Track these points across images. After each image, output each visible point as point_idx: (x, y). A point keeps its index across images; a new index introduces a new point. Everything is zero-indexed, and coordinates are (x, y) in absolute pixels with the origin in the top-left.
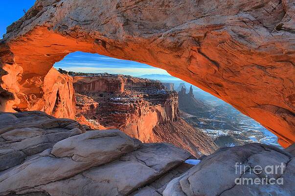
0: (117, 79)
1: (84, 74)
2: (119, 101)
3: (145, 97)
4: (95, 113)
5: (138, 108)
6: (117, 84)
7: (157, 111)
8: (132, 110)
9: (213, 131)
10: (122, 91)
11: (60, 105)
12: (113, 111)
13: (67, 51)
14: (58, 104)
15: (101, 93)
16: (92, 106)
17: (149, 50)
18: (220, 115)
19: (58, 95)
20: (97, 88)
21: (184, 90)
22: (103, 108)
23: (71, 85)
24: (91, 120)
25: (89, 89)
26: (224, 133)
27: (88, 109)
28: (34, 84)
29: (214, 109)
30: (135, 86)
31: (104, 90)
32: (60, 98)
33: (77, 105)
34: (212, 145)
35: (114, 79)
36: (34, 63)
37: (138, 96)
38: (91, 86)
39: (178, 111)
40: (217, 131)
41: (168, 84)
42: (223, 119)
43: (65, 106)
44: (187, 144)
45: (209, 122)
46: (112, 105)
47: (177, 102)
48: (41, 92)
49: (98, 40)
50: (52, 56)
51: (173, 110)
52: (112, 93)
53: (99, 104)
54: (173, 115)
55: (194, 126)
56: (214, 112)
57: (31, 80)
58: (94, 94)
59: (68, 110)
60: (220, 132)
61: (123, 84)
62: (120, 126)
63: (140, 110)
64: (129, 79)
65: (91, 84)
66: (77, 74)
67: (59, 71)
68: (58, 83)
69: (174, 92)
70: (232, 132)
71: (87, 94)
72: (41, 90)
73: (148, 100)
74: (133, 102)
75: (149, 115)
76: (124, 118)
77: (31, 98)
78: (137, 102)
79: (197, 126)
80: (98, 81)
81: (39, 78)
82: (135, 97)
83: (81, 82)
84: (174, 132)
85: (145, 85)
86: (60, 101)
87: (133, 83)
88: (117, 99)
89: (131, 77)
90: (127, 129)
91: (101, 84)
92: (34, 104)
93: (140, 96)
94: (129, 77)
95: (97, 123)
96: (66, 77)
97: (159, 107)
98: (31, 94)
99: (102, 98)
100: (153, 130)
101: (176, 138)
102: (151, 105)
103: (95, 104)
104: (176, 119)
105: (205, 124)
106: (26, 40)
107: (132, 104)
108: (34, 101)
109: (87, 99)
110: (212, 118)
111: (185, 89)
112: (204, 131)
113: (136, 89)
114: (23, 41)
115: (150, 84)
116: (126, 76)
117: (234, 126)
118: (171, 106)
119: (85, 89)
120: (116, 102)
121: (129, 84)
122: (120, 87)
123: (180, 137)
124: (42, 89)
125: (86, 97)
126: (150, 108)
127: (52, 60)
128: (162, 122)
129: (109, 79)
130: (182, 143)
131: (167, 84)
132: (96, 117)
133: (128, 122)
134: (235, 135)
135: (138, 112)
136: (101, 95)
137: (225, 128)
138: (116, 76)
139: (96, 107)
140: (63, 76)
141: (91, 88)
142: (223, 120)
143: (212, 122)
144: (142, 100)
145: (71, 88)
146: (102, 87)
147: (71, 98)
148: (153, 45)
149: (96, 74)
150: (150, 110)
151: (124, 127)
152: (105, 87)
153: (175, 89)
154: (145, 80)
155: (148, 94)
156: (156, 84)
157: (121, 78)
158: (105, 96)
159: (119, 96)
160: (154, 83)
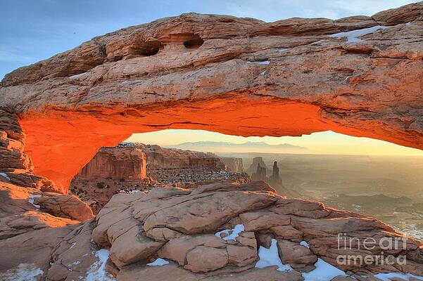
0: (133, 153)
6: (134, 163)
10: (143, 175)
15: (99, 181)
20: (91, 171)
21: (261, 170)
30: (169, 166)
31: (106, 174)
35: (127, 152)
37: (174, 186)
41: (231, 160)
52: (122, 180)
58: (85, 183)
61: (144, 163)
64: (155, 152)
69: (244, 175)
85: (188, 163)
87: (163, 160)
89: (159, 148)
91: (101, 162)
93: (178, 185)
94: (156, 147)
99: (101, 190)
111: (264, 169)
113: (169, 172)
115: (197, 160)
116: (149, 146)
121: (155, 163)
122: (139, 167)
129: (117, 153)
131: (229, 159)
136: (100, 186)
138: (131, 147)
152: (109, 168)
153: (245, 169)
154: (187, 152)
155: (194, 181)
156: (208, 161)
157: (140, 150)
158: (108, 187)
159: (138, 186)
160: (204, 159)
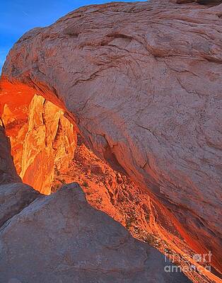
11: (62, 134)
14: (59, 132)
19: (59, 123)
32: (61, 127)
43: (66, 134)
59: (69, 139)
147: (72, 127)
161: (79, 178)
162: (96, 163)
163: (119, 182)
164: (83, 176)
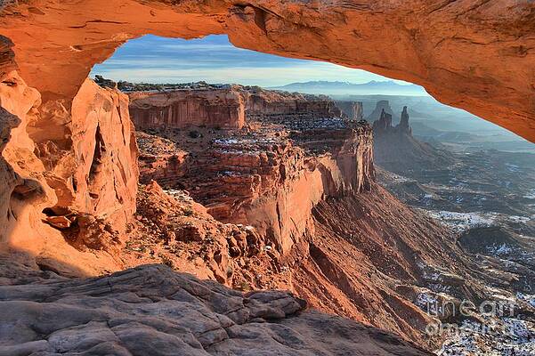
0: (228, 97)
1: (152, 87)
2: (233, 147)
3: (292, 136)
4: (181, 174)
5: (278, 161)
6: (229, 108)
7: (322, 168)
8: (265, 168)
9: (455, 215)
10: (241, 122)
11: (105, 159)
12: (222, 171)
13: (123, 36)
14: (100, 157)
15: (192, 129)
16: (174, 160)
17: (413, 33)
18: (476, 176)
19: (98, 137)
20: (183, 118)
21: (386, 117)
22: (199, 163)
23: (125, 111)
24: (173, 192)
25: (166, 121)
26: (484, 221)
27: (164, 166)
28: (50, 116)
29: (460, 164)
30: (271, 111)
31: (199, 122)
32: (103, 144)
33: (141, 158)
34: (454, 247)
35: (222, 96)
36: (46, 68)
37: (277, 135)
38: (170, 114)
39: (372, 168)
40: (466, 216)
41: (349, 104)
42: (483, 187)
43: (116, 161)
44: (392, 245)
45: (447, 194)
46: (219, 157)
47: (370, 146)
48: (67, 136)
49: (242, 7)
50: (86, 49)
51: (360, 166)
52: (218, 128)
53: (190, 155)
54: (360, 177)
55: (410, 203)
56: (460, 171)
57: (44, 110)
58: (176, 132)
59: (122, 171)
60: (475, 219)
61: (242, 107)
62: (237, 203)
63: (282, 168)
64: (255, 95)
65: (170, 109)
66: (137, 88)
67: (96, 81)
68: (97, 109)
69: (363, 123)
70: (504, 218)
71: (163, 133)
72: (68, 131)
73: (301, 143)
74: (266, 149)
75: (302, 178)
76: (247, 185)
77: (46, 150)
78: (275, 148)
79: (418, 204)
80: (184, 102)
81: (61, 103)
82: (270, 137)
83: (148, 105)
84: (363, 216)
85: (295, 108)
86: (104, 150)
87: (265, 104)
88: (230, 141)
89: (260, 90)
90: (253, 210)
91: (192, 109)
92: (55, 163)
93: (283, 134)
94: (256, 90)
95: (187, 198)
96: (114, 95)
97: (325, 160)
98: (46, 140)
99: (194, 140)
100: (314, 212)
101: (366, 230)
102: (307, 155)
103: (181, 154)
104: (366, 187)
105: (437, 197)
106: (26, 12)
107: (264, 153)
108: (55, 157)
109: (163, 145)
110: (456, 183)
111: (390, 115)
112: (434, 216)
113: (272, 118)
114: (17, 14)
115: (305, 104)
116: (248, 88)
117: (511, 202)
118: (355, 158)
119: (156, 120)
120: (227, 148)
121: (256, 107)
122: (236, 113)
123: (376, 229)
124: (68, 128)
125: (159, 141)
126: (306, 162)
127: (87, 60)
128: (333, 194)
129: (210, 97)
130: (380, 242)
131: (346, 103)
132: (185, 185)
133: (256, 195)
134: (513, 225)
135: (278, 171)
136: (193, 135)
137: (487, 208)
138: (226, 89)
139: (182, 160)
140: (106, 93)
141: (170, 118)
142: (482, 189)
143: (454, 193)
144: (287, 142)
145: (127, 119)
146: (194, 115)
147: (128, 143)
148: (439, 17)
149: (179, 86)
150: (306, 166)
151: (247, 207)
152: (203, 114)
153: (366, 116)
154: (294, 95)
155: (302, 129)
156: (319, 105)
157: (238, 93)
158: (202, 136)
159: (235, 135)
160: (314, 103)
161: (152, 253)
162: (186, 220)
163: (233, 254)
164: (159, 248)
